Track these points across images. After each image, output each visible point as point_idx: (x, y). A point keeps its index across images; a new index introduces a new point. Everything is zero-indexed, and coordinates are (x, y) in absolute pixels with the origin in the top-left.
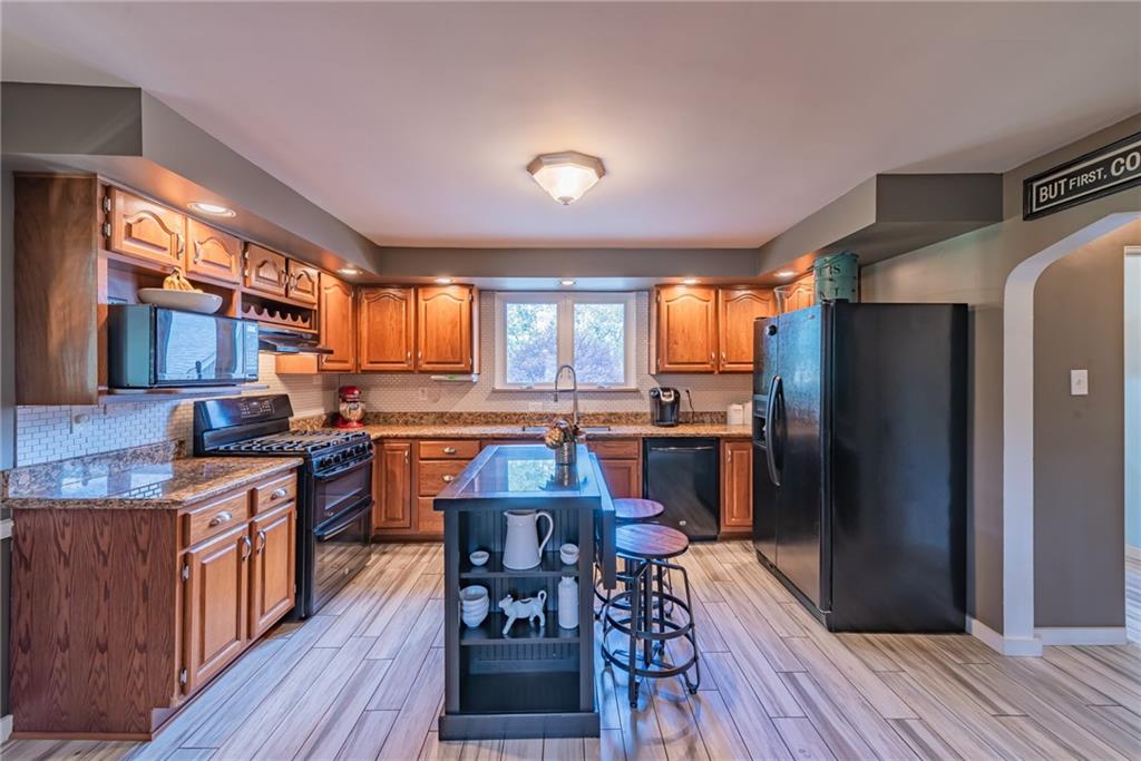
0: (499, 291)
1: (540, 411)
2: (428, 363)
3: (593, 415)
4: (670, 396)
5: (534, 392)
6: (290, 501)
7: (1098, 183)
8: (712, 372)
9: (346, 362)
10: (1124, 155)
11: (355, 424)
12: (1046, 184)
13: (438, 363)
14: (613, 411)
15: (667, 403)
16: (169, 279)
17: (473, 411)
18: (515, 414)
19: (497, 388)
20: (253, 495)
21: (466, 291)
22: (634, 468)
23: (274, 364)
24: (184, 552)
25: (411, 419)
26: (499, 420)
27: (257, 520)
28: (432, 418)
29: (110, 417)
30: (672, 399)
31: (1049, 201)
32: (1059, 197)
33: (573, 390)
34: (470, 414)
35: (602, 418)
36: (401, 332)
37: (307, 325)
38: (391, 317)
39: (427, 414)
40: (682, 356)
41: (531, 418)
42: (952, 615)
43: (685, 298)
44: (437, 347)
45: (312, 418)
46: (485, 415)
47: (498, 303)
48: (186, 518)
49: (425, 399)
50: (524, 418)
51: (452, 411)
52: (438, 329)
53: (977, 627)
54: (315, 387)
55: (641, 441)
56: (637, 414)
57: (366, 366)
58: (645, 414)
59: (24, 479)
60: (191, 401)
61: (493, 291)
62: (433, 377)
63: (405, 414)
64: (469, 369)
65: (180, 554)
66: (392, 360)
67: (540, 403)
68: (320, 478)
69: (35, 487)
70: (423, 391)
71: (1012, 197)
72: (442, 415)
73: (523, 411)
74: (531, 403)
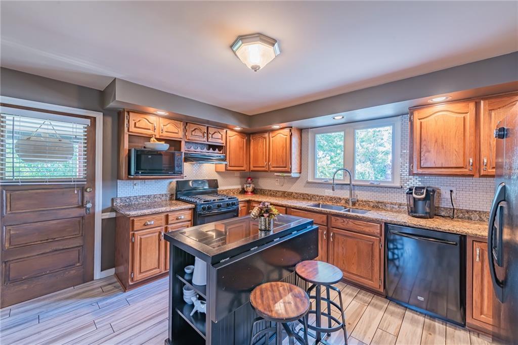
0: (311, 128)
1: (331, 195)
2: (273, 167)
3: (365, 201)
4: (422, 194)
5: (328, 184)
6: (189, 221)
9: (242, 167)
11: (250, 193)
13: (277, 167)
14: (381, 200)
16: (152, 139)
17: (298, 192)
18: (318, 196)
19: (310, 180)
20: (167, 216)
21: (288, 130)
22: (377, 243)
23: (214, 168)
24: (133, 232)
25: (273, 193)
26: (310, 198)
27: (169, 226)
28: (280, 193)
29: (147, 184)
30: (424, 196)
33: (349, 184)
34: (296, 194)
35: (372, 204)
37: (221, 152)
38: (260, 146)
39: (279, 191)
41: (326, 199)
44: (277, 159)
45: (234, 189)
46: (303, 194)
47: (310, 135)
48: (133, 220)
49: (278, 184)
50: (322, 199)
51: (289, 191)
52: (277, 150)
54: (236, 177)
55: (383, 225)
57: (252, 168)
59: (119, 201)
60: (175, 180)
61: (308, 128)
62: (276, 174)
63: (271, 190)
64: (289, 170)
65: (131, 233)
66: (261, 166)
67: (332, 191)
68: (201, 214)
69: (122, 204)
72: (284, 192)
73: (322, 194)
74: (326, 190)
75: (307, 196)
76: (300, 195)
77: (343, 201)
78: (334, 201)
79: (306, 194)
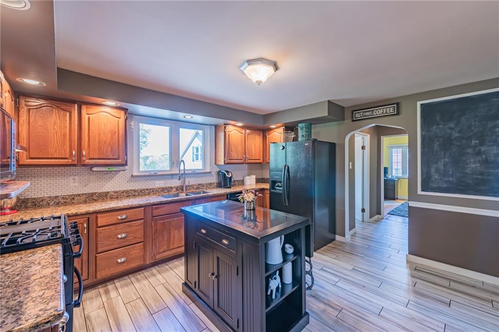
0: (135, 115)
1: (163, 186)
2: (90, 159)
5: (158, 176)
7: (370, 115)
8: (243, 163)
10: (377, 110)
12: (358, 113)
13: (99, 159)
15: (228, 177)
17: (118, 190)
18: (147, 190)
19: (134, 174)
21: (122, 113)
26: (137, 194)
31: (358, 117)
32: (361, 117)
34: (115, 192)
35: (195, 187)
36: (65, 135)
38: (55, 123)
39: (79, 195)
40: (234, 157)
41: (157, 191)
42: (330, 236)
43: (235, 131)
44: (100, 148)
46: (127, 192)
49: (76, 184)
50: (153, 191)
52: (99, 135)
53: (338, 238)
56: (211, 184)
58: (214, 183)
61: (133, 114)
62: (96, 168)
64: (124, 163)
67: (163, 182)
70: (74, 179)
71: (348, 114)
72: (92, 194)
73: (151, 187)
74: (157, 182)
75: (133, 192)
76: (123, 192)
77: (174, 189)
78: (166, 191)
79: (131, 190)
